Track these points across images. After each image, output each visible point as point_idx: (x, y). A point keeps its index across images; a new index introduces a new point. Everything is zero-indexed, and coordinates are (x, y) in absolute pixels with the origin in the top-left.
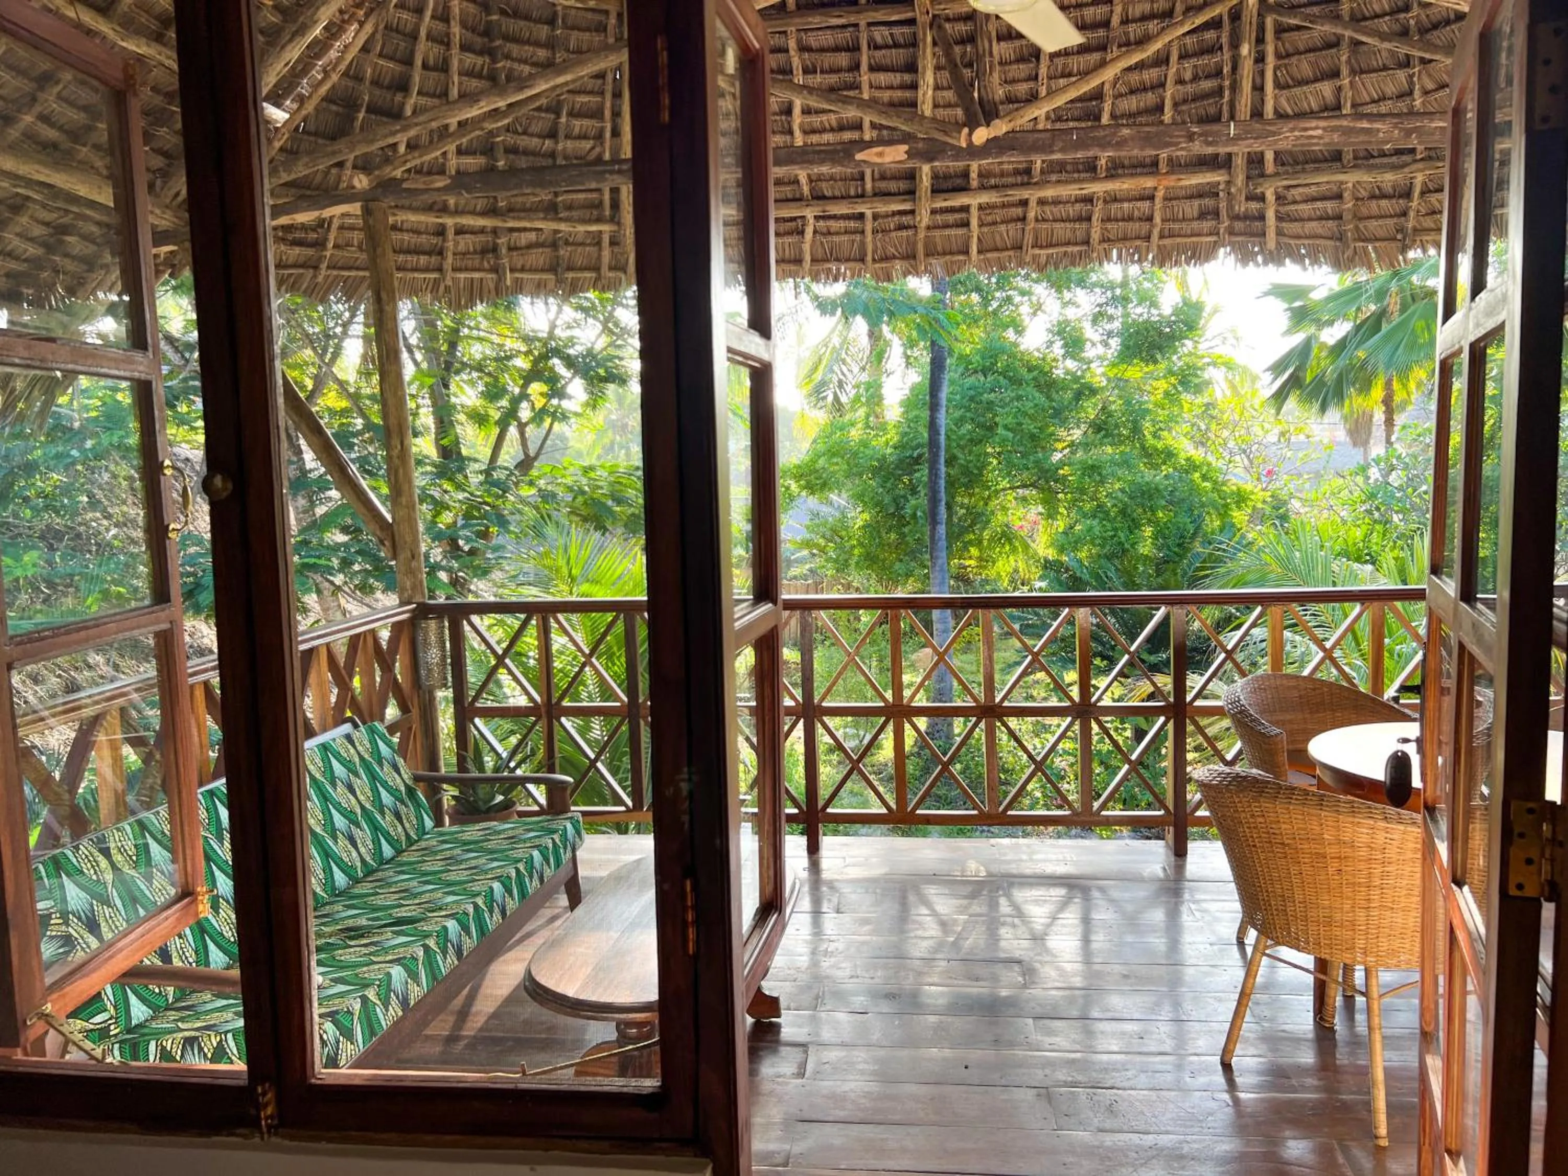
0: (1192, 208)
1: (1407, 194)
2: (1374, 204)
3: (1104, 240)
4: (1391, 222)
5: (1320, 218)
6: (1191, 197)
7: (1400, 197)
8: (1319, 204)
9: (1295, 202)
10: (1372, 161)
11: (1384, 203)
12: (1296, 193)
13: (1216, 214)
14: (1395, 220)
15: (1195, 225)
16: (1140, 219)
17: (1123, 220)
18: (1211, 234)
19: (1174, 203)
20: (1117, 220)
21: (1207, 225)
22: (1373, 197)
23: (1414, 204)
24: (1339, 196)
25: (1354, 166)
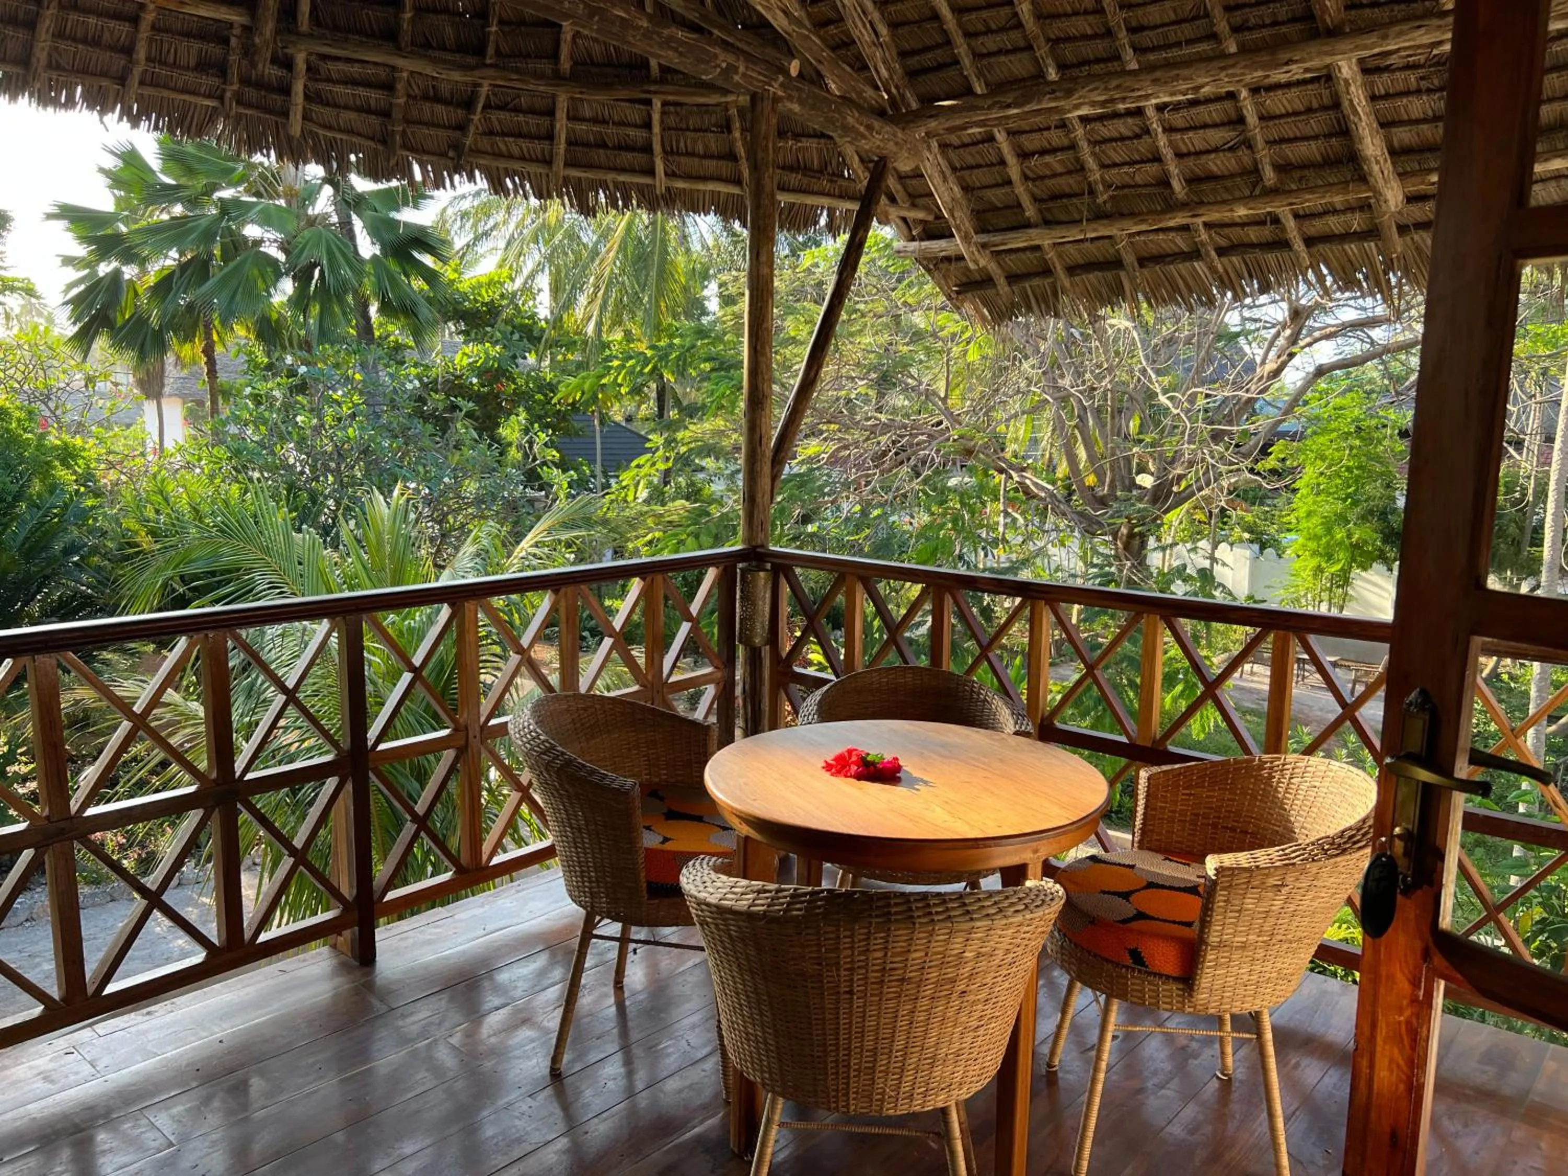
0: (189, 51)
1: (468, 104)
2: (427, 106)
3: (53, 65)
4: (443, 134)
5: (359, 110)
6: (188, 35)
7: (458, 105)
8: (361, 91)
9: (329, 80)
10: (430, 52)
11: (440, 109)
12: (334, 68)
13: (222, 70)
14: (450, 133)
15: (190, 78)
16: (112, 48)
17: (85, 41)
18: (209, 96)
19: (166, 37)
20: (74, 40)
21: (208, 81)
22: (426, 98)
23: (476, 117)
24: (388, 87)
25: (411, 52)
